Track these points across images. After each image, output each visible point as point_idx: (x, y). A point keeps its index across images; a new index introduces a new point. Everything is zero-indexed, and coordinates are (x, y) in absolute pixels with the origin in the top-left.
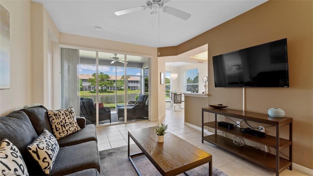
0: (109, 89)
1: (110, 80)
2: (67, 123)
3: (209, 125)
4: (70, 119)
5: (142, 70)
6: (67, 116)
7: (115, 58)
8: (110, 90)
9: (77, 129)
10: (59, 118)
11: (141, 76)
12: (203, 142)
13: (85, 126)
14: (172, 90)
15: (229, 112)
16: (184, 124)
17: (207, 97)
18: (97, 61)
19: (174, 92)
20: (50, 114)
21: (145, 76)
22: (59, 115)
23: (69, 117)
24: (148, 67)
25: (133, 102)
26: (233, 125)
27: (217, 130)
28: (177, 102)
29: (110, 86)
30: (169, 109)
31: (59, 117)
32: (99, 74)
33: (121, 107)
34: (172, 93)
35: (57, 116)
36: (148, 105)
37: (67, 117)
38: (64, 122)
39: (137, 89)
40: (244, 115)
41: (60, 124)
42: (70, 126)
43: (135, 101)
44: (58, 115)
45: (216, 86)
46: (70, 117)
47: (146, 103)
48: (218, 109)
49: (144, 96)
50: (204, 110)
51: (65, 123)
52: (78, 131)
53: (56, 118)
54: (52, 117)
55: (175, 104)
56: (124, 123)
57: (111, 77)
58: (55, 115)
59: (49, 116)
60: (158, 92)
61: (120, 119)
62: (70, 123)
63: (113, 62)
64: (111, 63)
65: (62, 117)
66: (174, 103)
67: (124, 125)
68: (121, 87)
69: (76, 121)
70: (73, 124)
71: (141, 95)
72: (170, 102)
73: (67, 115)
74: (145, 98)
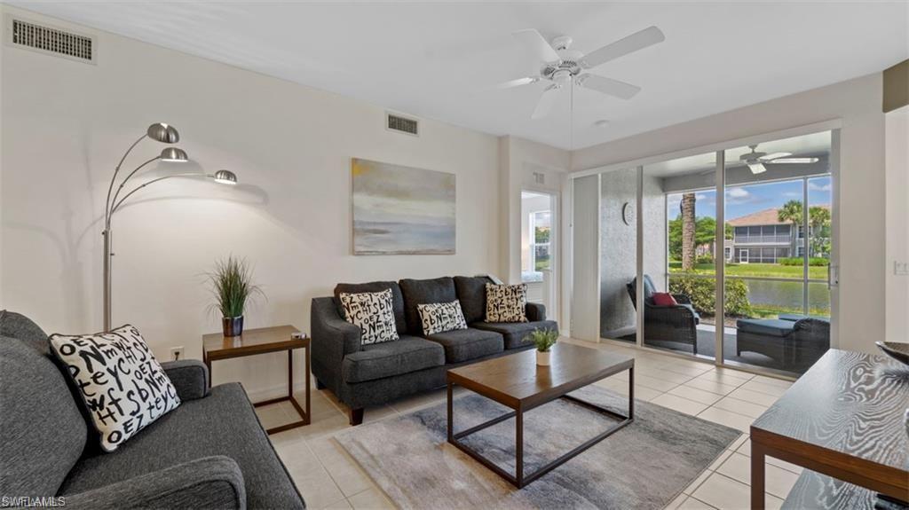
38: (499, 301)
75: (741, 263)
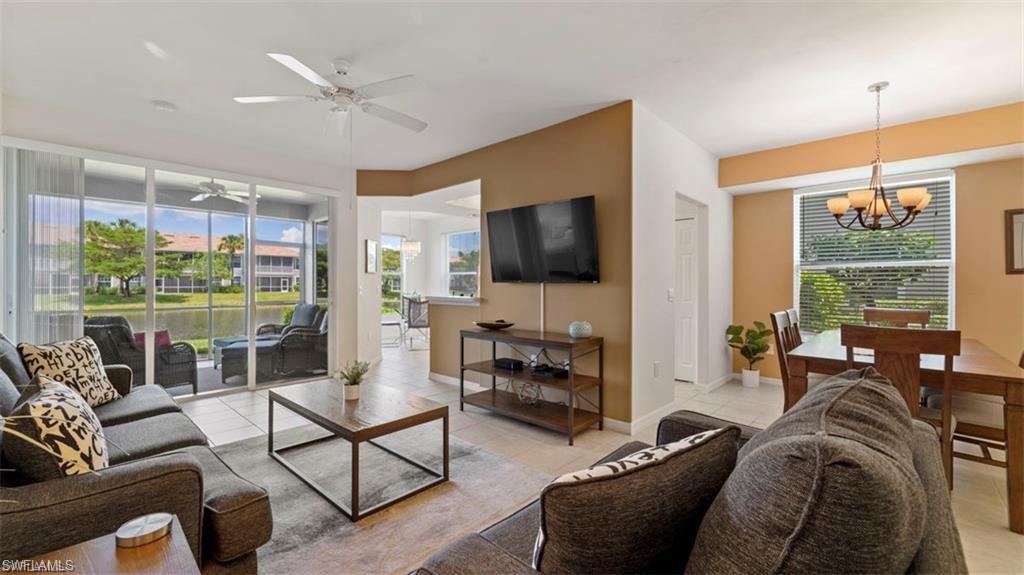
0: (163, 287)
1: (167, 253)
2: (82, 377)
3: (480, 368)
4: (88, 369)
5: (309, 227)
6: (79, 360)
7: (210, 188)
8: (166, 291)
9: (110, 395)
10: (59, 365)
11: (304, 246)
12: (462, 409)
13: (131, 389)
14: (407, 290)
15: (516, 335)
16: (430, 379)
17: (478, 304)
18: (150, 192)
19: (410, 296)
20: (28, 355)
21: (316, 247)
22: (58, 357)
23: (87, 364)
24: (326, 218)
25: (276, 330)
26: (522, 362)
27: (497, 378)
28: (420, 324)
29: (169, 276)
30: (394, 345)
31: (57, 360)
32: (113, 228)
33: (232, 343)
34: (404, 297)
35: (51, 358)
36: (326, 335)
37: (81, 363)
38: (73, 374)
39: (285, 289)
40: (542, 338)
41: (62, 379)
42: (92, 385)
43: (283, 324)
44: (54, 355)
45: (494, 280)
46: (90, 363)
47: (321, 328)
48: (496, 329)
49: (316, 308)
50: (464, 334)
51: (78, 378)
52: (113, 399)
53: (50, 365)
54: (35, 362)
55: (411, 329)
56: (248, 390)
57: (169, 239)
58: (45, 356)
59: (27, 359)
60: (356, 294)
61: (228, 380)
62: (92, 379)
63: (198, 198)
64: (195, 199)
65: (67, 362)
66: (409, 327)
67: (246, 394)
68: (219, 279)
69: (104, 374)
70: (99, 380)
71: (304, 306)
72: (398, 324)
73: (79, 357)
74: (317, 315)
75: (283, 291)
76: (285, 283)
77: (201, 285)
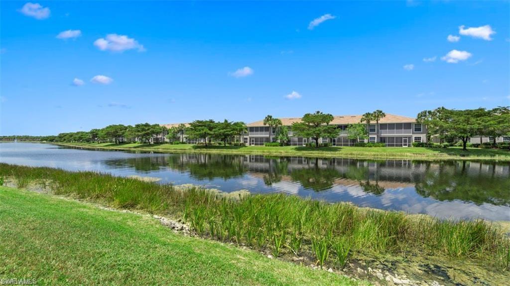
0: (336, 143)
76: (405, 141)
77: (354, 143)
